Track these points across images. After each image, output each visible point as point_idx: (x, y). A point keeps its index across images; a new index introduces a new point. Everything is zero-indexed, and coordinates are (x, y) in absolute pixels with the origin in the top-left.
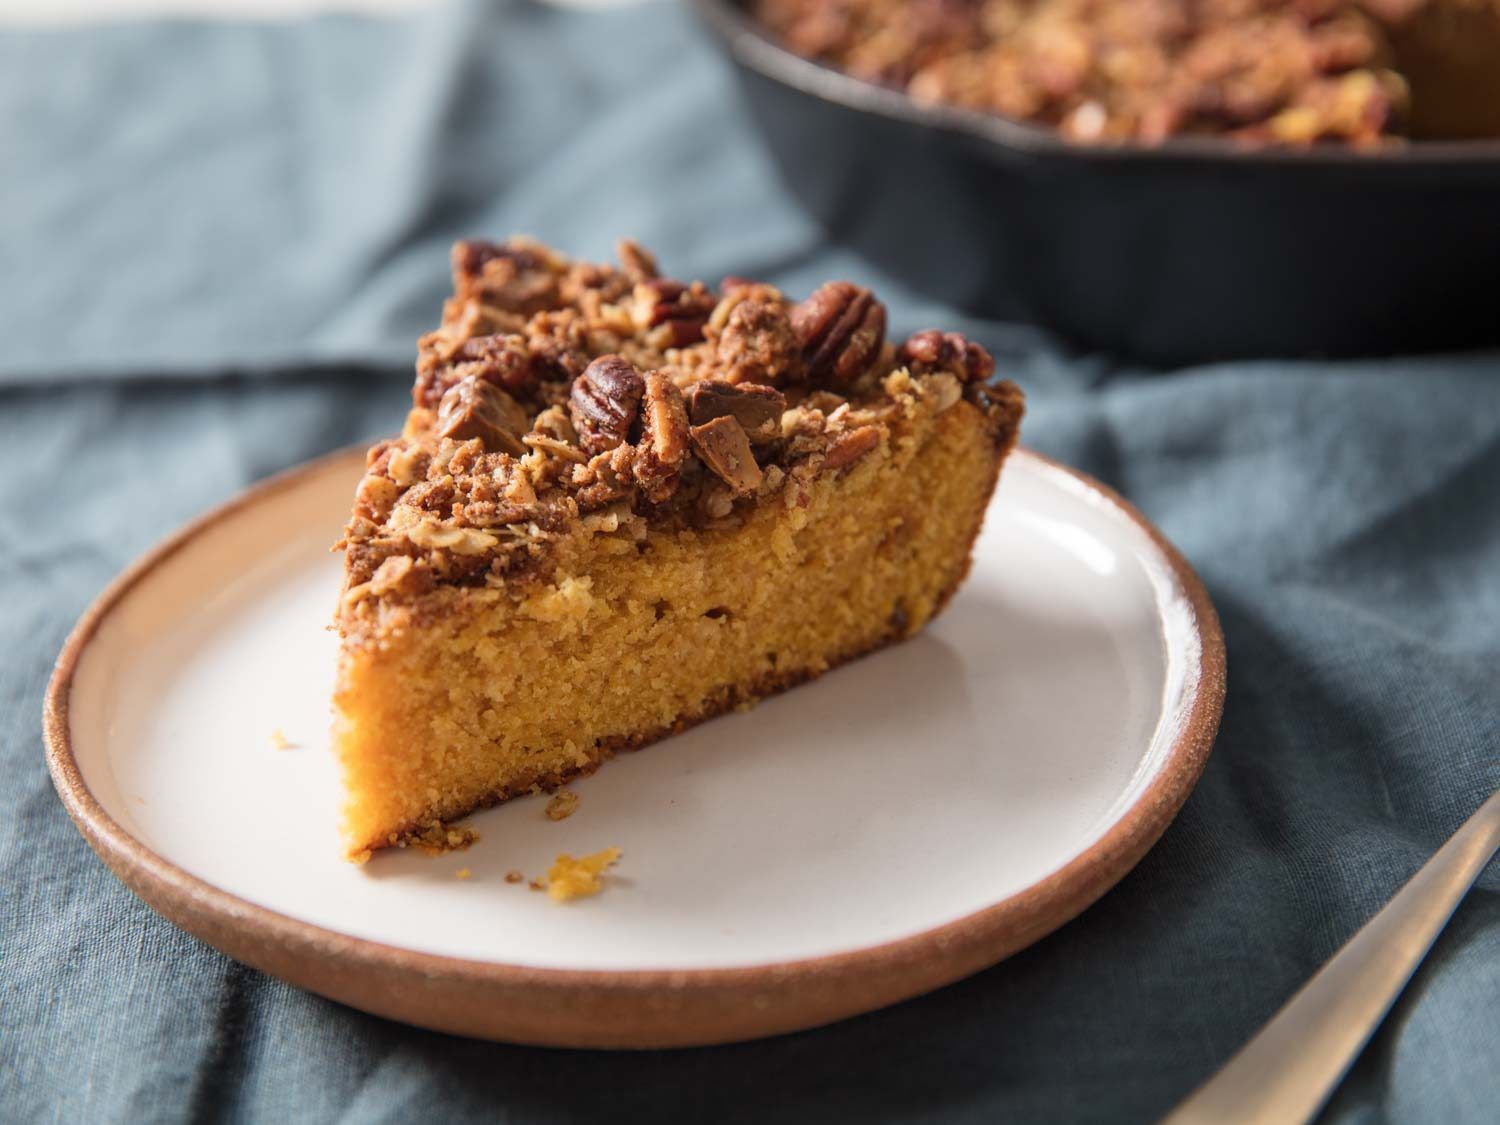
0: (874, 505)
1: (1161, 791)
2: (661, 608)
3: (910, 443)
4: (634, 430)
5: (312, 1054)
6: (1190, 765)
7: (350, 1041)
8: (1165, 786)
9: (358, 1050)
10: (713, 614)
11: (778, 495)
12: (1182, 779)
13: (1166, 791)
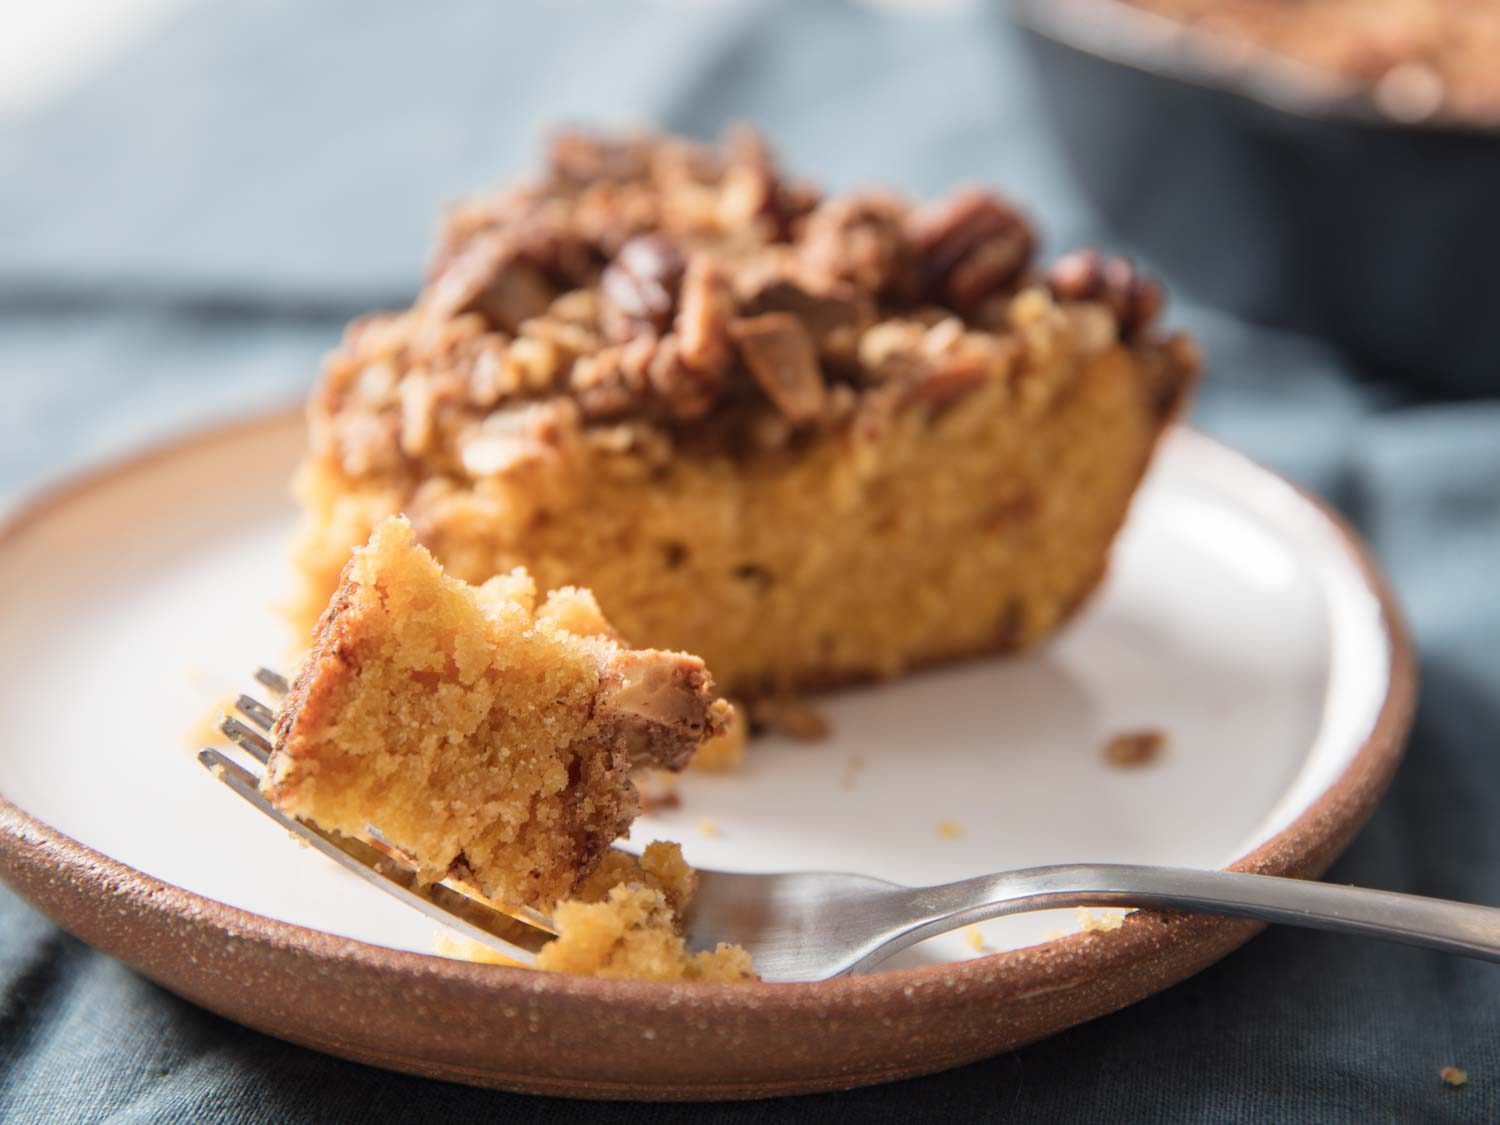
0: (980, 464)
1: (1268, 854)
2: (675, 555)
3: (1037, 391)
4: (664, 322)
5: (109, 1041)
6: (1320, 829)
7: (161, 1032)
8: (1276, 847)
9: (167, 1044)
10: (747, 572)
11: (843, 427)
12: (1302, 843)
13: (1275, 853)
